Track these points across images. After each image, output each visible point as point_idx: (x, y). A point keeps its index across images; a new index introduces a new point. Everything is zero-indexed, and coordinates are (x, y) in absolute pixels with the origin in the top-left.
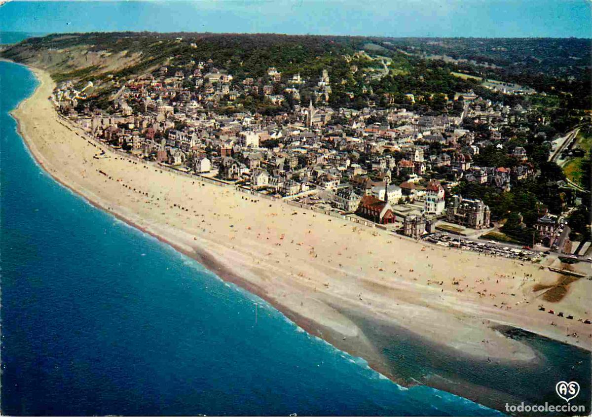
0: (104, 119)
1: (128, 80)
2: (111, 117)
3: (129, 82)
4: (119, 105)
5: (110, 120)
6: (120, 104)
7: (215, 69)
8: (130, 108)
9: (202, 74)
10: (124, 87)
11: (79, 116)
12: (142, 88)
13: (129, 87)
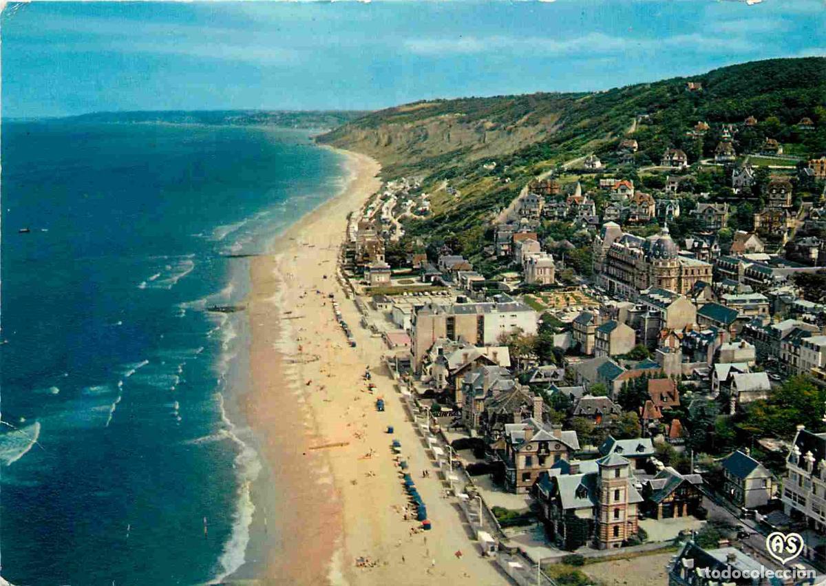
0: (457, 316)
1: (538, 173)
2: (487, 309)
3: (540, 178)
4: (513, 246)
5: (481, 321)
6: (518, 242)
7: (771, 141)
8: (547, 259)
9: (738, 155)
10: (525, 190)
11: (393, 276)
12: (578, 193)
13: (538, 189)
